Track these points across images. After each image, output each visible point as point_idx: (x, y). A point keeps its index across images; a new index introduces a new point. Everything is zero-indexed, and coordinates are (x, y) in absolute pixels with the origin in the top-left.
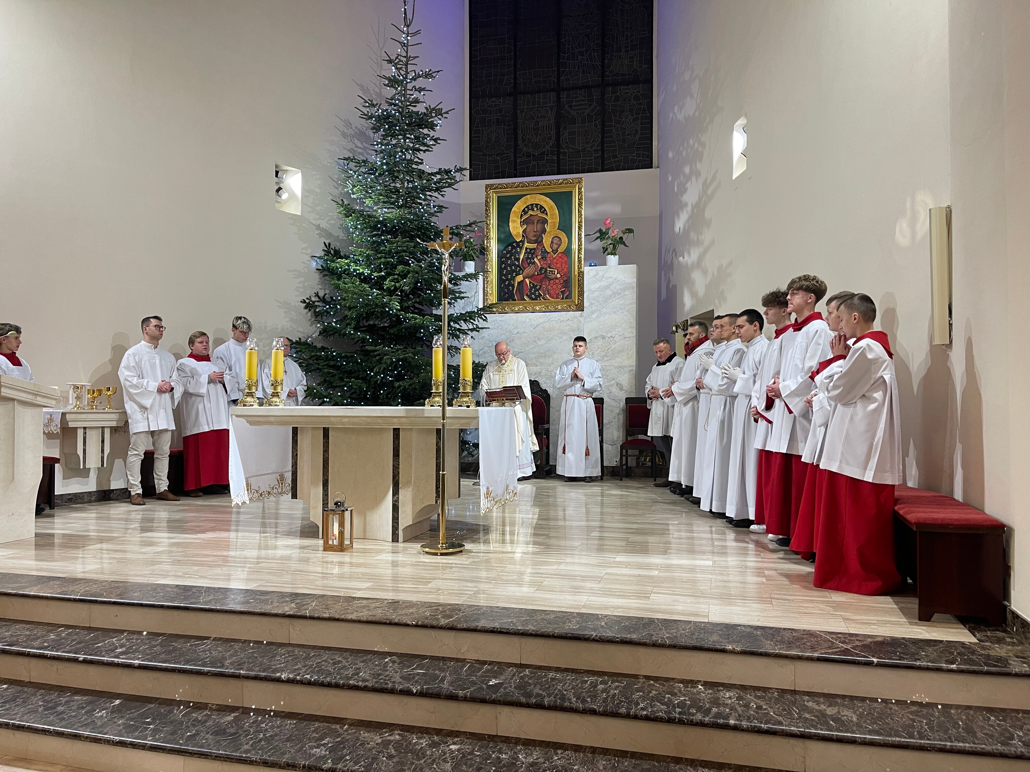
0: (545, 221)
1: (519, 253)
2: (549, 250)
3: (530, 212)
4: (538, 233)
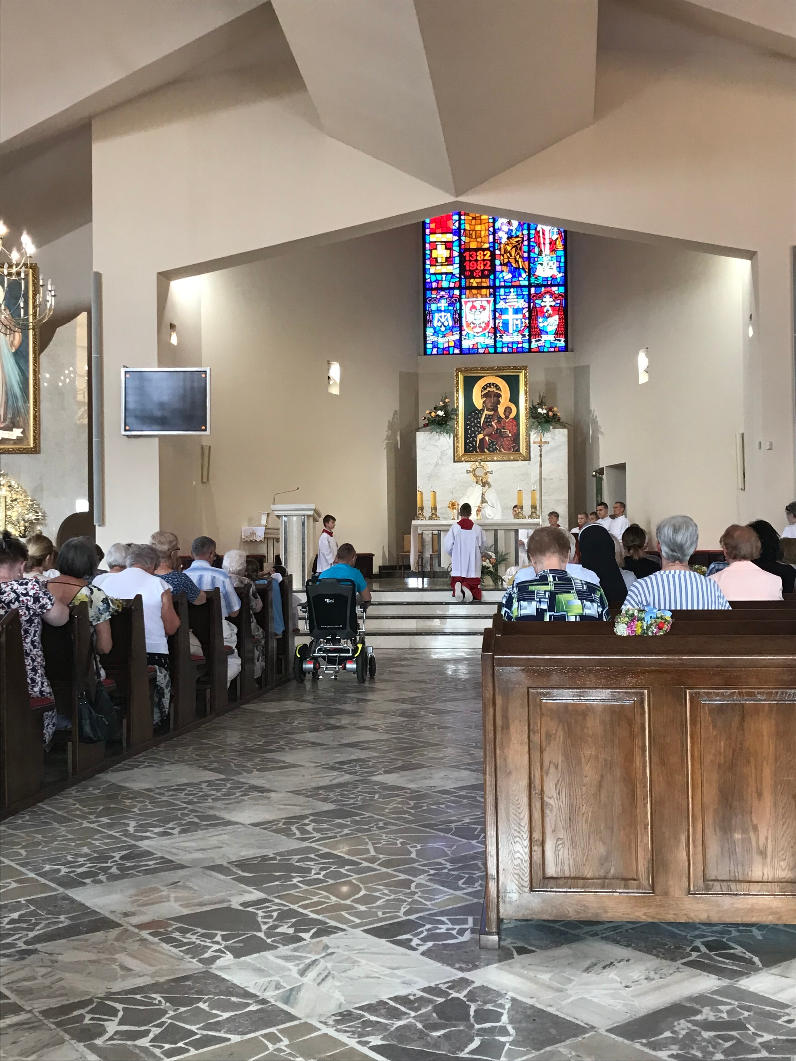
0: (499, 396)
1: (480, 418)
2: (503, 416)
3: (488, 389)
4: (494, 404)
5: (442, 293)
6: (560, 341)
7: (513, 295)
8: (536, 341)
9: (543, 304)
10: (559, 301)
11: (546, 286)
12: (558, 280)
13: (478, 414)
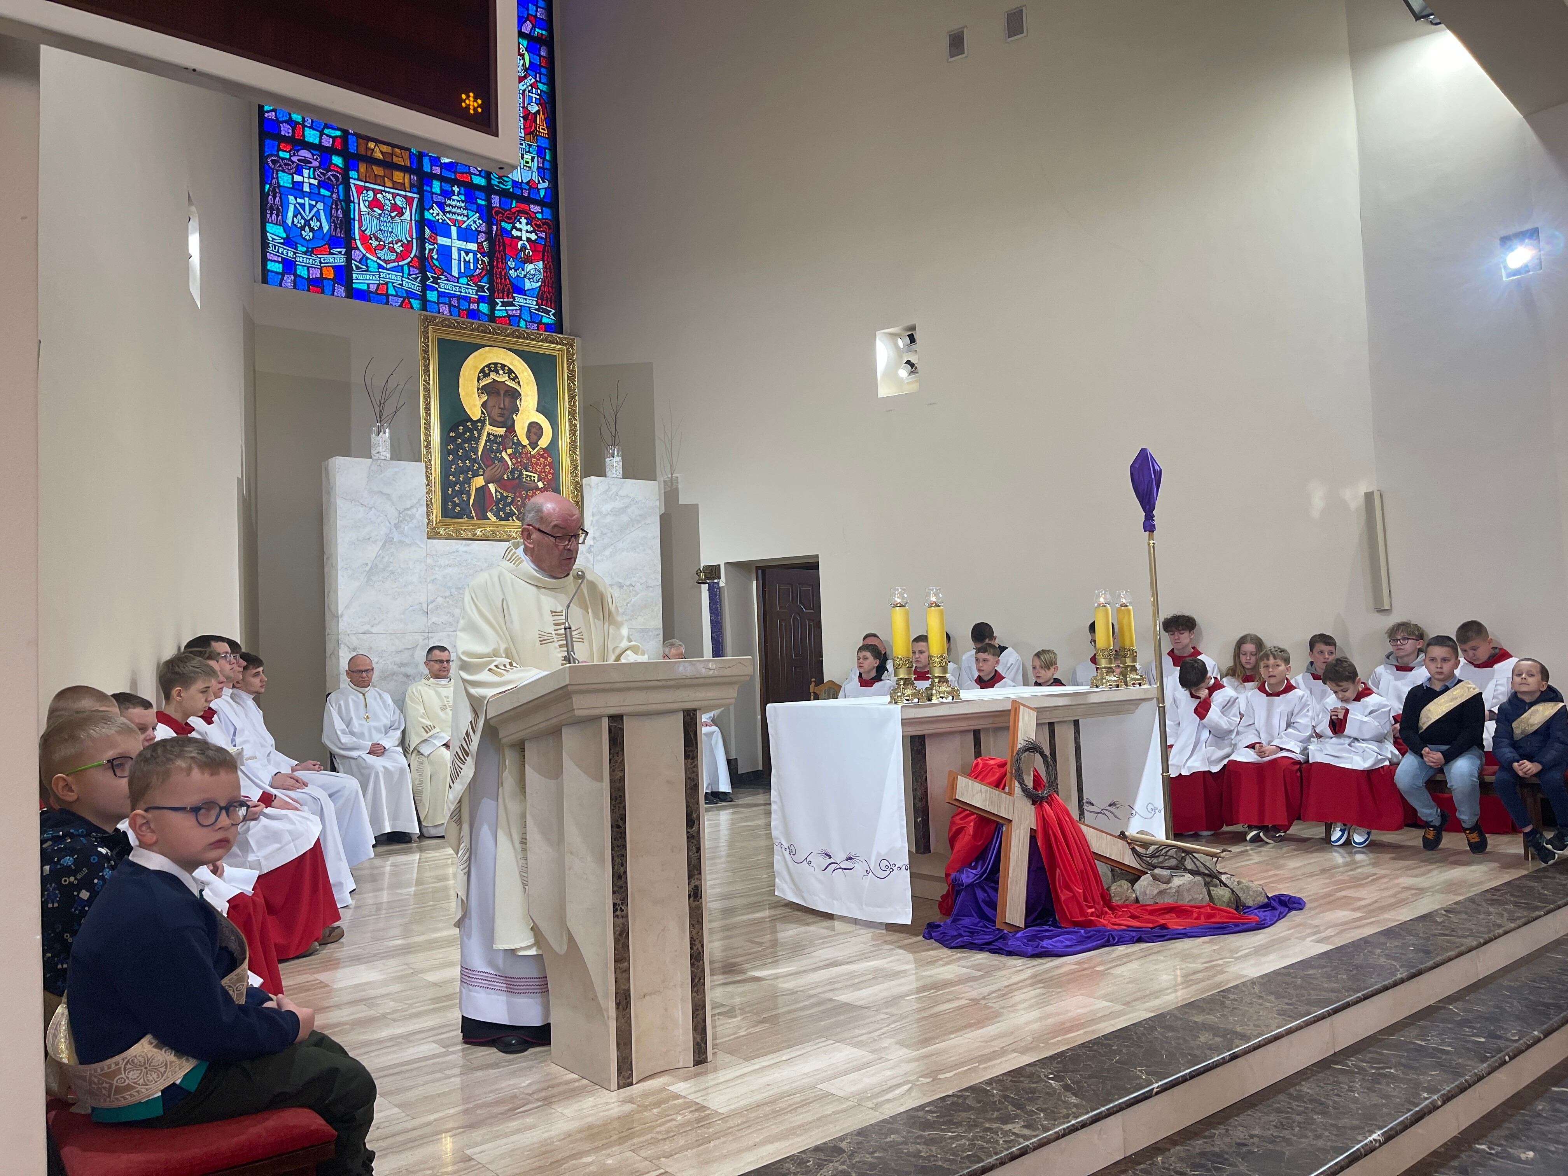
4: (506, 413)
5: (304, 153)
6: (547, 312)
7: (457, 200)
8: (504, 304)
9: (515, 233)
10: (543, 235)
11: (521, 199)
12: (542, 193)
13: (471, 431)
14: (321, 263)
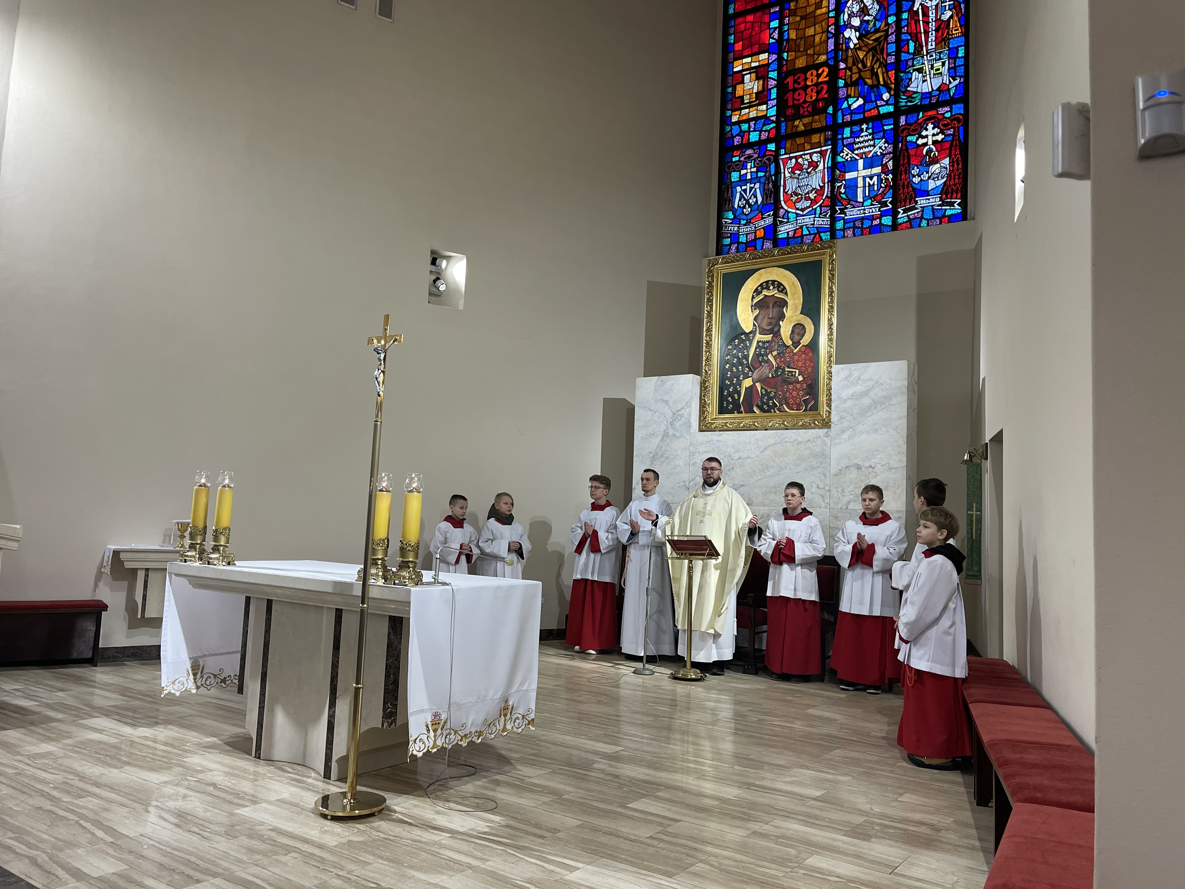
4: (774, 321)
7: (865, 135)
11: (928, 107)
12: (953, 91)
13: (744, 342)
14: (755, 228)
